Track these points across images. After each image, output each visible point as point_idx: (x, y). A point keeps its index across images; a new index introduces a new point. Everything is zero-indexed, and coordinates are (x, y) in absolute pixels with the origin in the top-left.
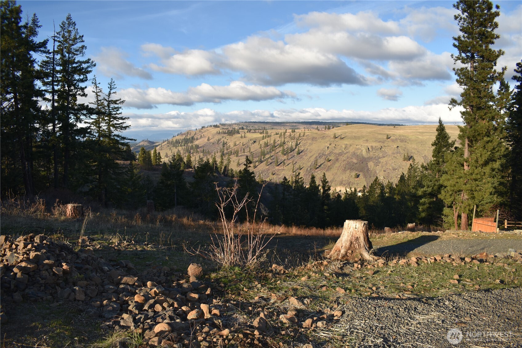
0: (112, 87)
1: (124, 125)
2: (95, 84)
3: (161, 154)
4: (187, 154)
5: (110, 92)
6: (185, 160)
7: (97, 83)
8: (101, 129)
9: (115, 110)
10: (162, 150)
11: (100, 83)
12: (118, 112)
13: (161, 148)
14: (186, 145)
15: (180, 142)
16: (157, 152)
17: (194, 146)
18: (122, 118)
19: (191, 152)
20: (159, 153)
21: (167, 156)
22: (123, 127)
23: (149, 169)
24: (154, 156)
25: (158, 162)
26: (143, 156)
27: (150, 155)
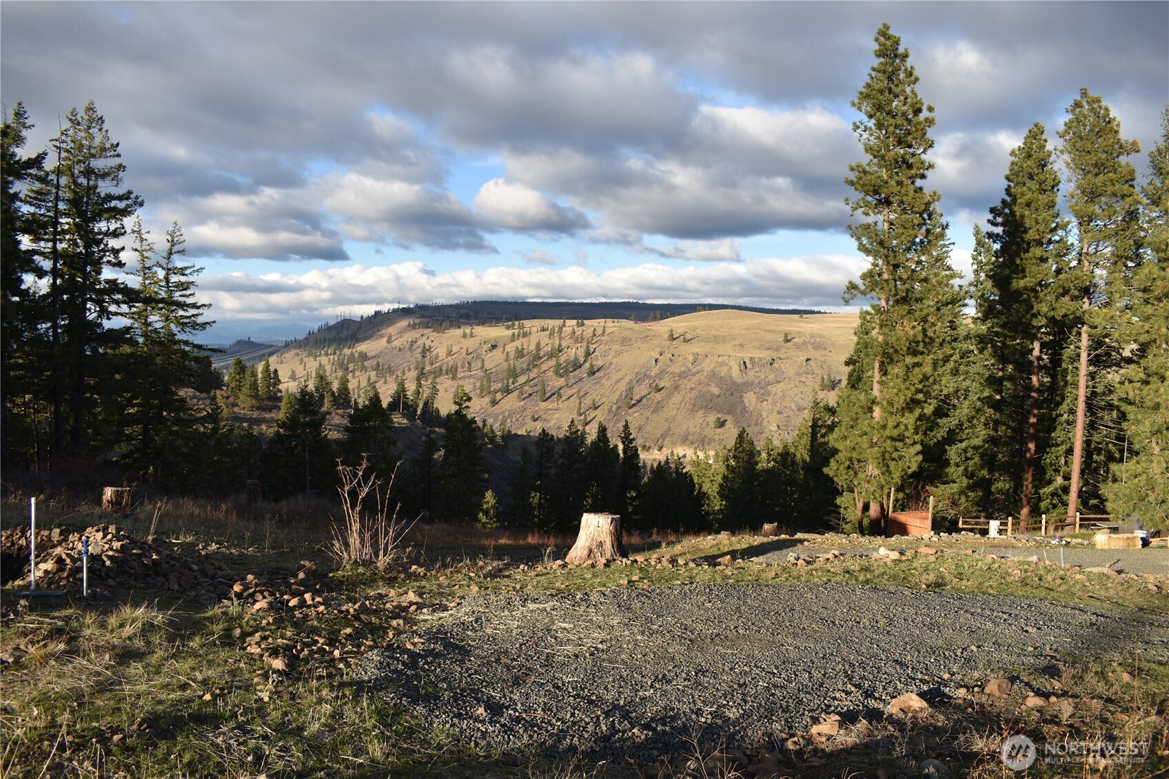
0: (176, 239)
1: (200, 320)
2: (139, 233)
3: (280, 373)
4: (340, 374)
5: (171, 250)
6: (335, 386)
7: (143, 232)
8: (150, 328)
9: (181, 288)
10: (281, 363)
11: (148, 232)
12: (187, 293)
13: (279, 360)
14: (338, 353)
15: (324, 347)
16: (272, 369)
17: (356, 355)
18: (194, 306)
19: (350, 369)
20: (276, 371)
21: (293, 377)
22: (197, 325)
23: (252, 408)
24: (264, 378)
25: (275, 393)
26: (238, 377)
27: (254, 374)
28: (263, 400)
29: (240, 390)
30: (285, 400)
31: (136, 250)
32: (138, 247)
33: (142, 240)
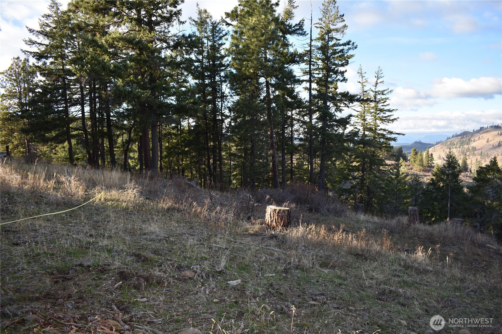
0: (379, 76)
1: (392, 118)
2: (361, 73)
3: (434, 156)
4: (462, 157)
5: (377, 81)
6: (460, 162)
7: (363, 73)
8: (366, 122)
9: (382, 102)
10: (434, 151)
11: (365, 73)
12: (385, 104)
13: (433, 150)
14: (461, 147)
15: (455, 144)
16: (430, 153)
17: (471, 148)
18: (389, 111)
19: (467, 155)
20: (432, 154)
21: (439, 158)
22: (390, 120)
23: (420, 171)
24: (426, 157)
25: (431, 164)
26: (414, 156)
27: (421, 155)
28: (425, 167)
29: (415, 162)
30: (435, 168)
31: (359, 82)
32: (360, 80)
33: (363, 77)
